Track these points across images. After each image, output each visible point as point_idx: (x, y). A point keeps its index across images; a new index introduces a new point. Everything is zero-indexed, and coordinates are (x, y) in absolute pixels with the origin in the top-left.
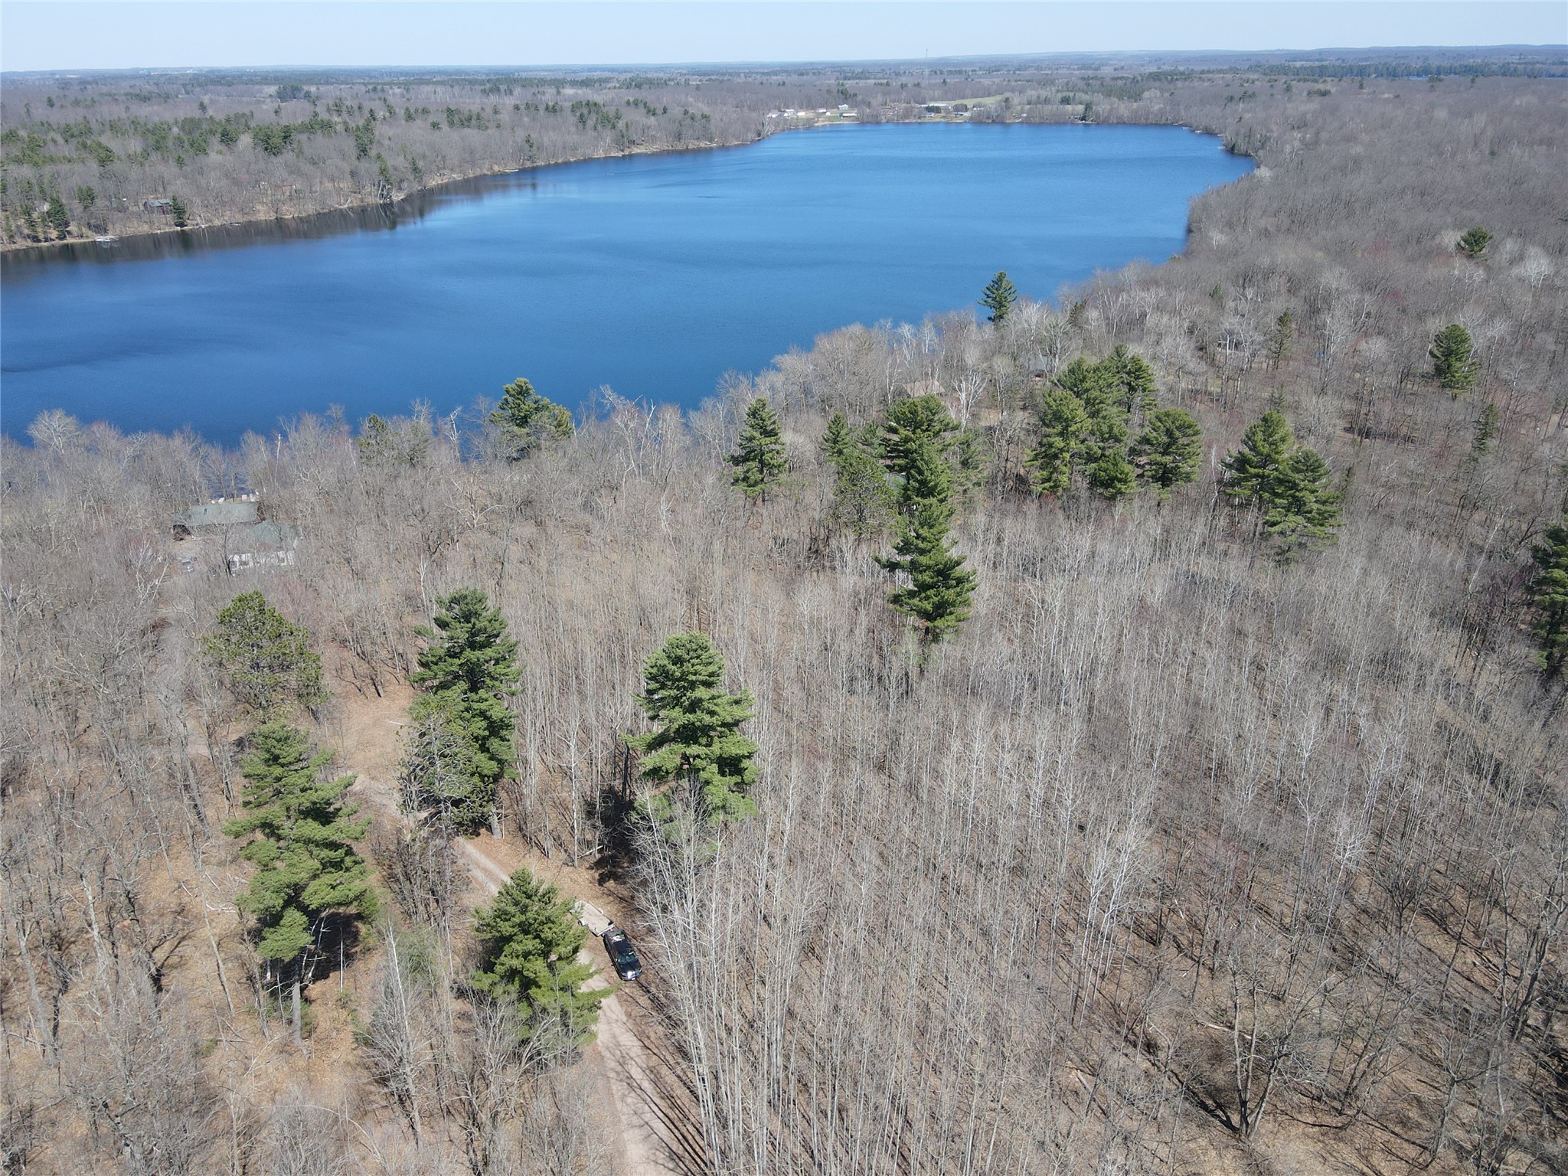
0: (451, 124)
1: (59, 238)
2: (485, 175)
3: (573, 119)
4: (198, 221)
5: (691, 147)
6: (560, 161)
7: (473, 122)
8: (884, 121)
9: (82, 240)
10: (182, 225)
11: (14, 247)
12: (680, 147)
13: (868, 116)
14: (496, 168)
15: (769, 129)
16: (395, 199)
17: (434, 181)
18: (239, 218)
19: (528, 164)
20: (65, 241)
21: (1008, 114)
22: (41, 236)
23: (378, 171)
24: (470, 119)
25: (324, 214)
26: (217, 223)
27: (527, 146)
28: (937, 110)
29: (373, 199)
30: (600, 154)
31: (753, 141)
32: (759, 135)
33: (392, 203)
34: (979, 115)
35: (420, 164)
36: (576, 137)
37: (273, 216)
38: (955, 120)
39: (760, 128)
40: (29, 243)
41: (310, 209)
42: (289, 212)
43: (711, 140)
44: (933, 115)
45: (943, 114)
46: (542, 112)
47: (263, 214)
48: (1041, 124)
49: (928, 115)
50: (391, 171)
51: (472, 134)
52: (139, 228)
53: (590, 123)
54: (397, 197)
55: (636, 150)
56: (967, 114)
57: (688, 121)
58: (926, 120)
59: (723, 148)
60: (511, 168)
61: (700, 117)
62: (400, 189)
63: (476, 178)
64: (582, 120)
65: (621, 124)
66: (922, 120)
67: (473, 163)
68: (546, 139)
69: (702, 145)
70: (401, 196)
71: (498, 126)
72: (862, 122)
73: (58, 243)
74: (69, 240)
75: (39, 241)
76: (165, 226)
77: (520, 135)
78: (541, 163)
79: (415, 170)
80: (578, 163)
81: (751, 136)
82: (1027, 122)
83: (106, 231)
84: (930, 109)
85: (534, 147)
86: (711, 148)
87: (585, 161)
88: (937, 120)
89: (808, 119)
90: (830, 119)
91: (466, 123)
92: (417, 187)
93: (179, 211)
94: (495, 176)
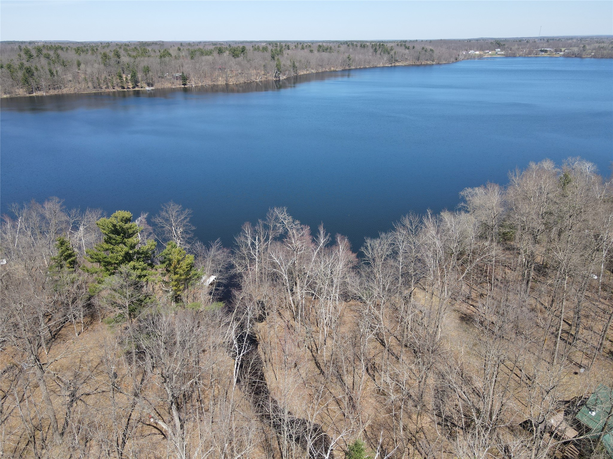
0: (318, 51)
1: (133, 88)
2: (326, 71)
3: (371, 50)
4: (192, 83)
5: (423, 63)
6: (362, 67)
7: (328, 50)
8: (518, 55)
9: (142, 89)
10: (185, 84)
11: (114, 90)
12: (418, 63)
13: (510, 54)
14: (332, 69)
15: (461, 57)
16: (281, 78)
17: (301, 73)
18: (210, 83)
19: (347, 68)
20: (134, 89)
21: (584, 53)
22: (126, 87)
23: (275, 65)
24: (327, 49)
25: (247, 83)
26: (200, 84)
27: (348, 60)
28: (546, 51)
29: (271, 78)
30: (381, 65)
31: (453, 62)
32: (456, 60)
33: (279, 80)
34: (568, 54)
35: (297, 64)
36: (370, 57)
37: (224, 83)
38: (555, 56)
39: (457, 56)
40: (120, 89)
41: (242, 80)
42: (232, 82)
43: (433, 61)
44: (543, 53)
45: (549, 53)
46: (359, 47)
47: (221, 82)
48: (602, 58)
49: (541, 53)
50: (282, 66)
51: (325, 55)
52: (167, 85)
53: (379, 52)
54: (282, 77)
55: (397, 64)
56: (562, 53)
57: (424, 52)
58: (540, 55)
59: (439, 64)
60: (339, 69)
61: (429, 50)
62: (284, 75)
63: (323, 72)
64: (375, 51)
65: (392, 53)
66: (538, 56)
67: (322, 66)
68: (357, 58)
69: (429, 62)
70: (285, 77)
71: (338, 51)
72: (507, 56)
73: (132, 89)
74: (137, 89)
75: (124, 88)
76: (178, 84)
77: (347, 55)
78: (353, 67)
79: (294, 66)
80: (370, 68)
81: (453, 59)
82: (594, 57)
83: (152, 86)
84: (542, 51)
85: (351, 61)
86: (433, 64)
87: (373, 67)
88: (545, 56)
89: (480, 55)
90: (491, 55)
91: (325, 51)
92: (293, 74)
93: (184, 79)
94: (331, 72)
